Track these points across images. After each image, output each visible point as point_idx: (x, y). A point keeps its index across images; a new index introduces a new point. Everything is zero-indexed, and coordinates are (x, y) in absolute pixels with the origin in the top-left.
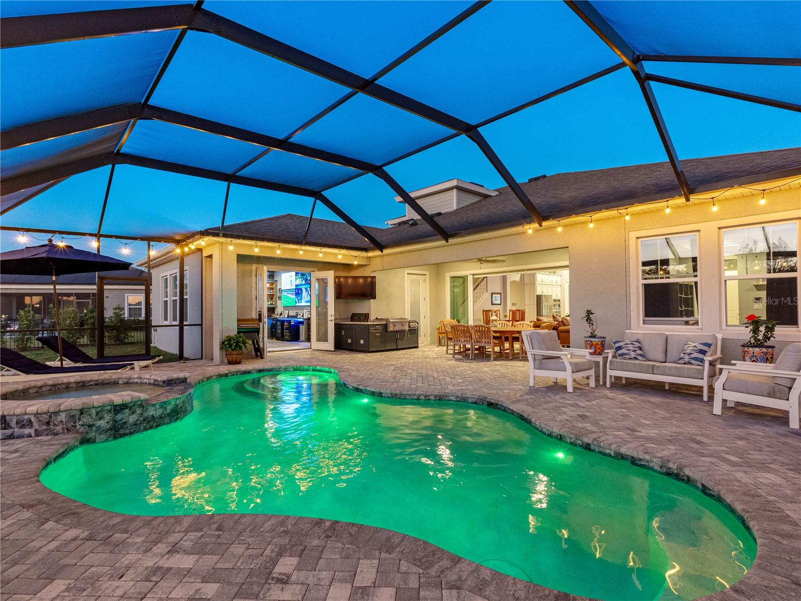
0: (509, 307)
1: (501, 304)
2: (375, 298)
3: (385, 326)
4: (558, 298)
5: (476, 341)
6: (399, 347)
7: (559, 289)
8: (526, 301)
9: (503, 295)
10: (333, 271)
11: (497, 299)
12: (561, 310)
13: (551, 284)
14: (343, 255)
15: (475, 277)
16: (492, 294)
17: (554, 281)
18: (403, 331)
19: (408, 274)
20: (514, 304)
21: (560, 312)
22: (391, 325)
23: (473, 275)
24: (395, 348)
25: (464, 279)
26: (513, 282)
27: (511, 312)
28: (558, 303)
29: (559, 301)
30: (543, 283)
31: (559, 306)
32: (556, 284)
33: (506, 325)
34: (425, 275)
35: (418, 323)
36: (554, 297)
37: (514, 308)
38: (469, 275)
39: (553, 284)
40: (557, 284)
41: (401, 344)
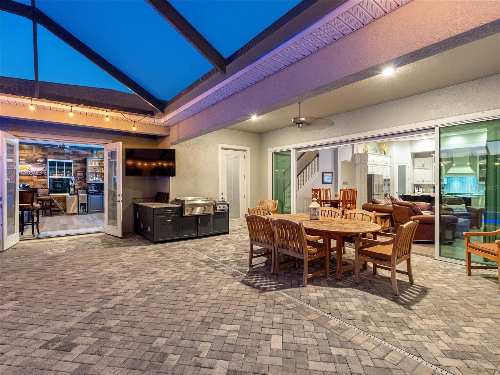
0: (341, 186)
1: (332, 183)
2: (175, 176)
3: (181, 210)
4: (389, 178)
5: (280, 246)
6: (200, 234)
7: (389, 169)
8: (357, 180)
9: (334, 174)
10: (121, 143)
11: (328, 178)
12: (391, 189)
13: (381, 164)
14: (112, 118)
15: (299, 152)
16: (323, 173)
17: (385, 162)
18: (209, 215)
19: (223, 148)
20: (345, 183)
21: (389, 191)
22: (187, 208)
23: (297, 149)
24: (195, 235)
25: (287, 153)
26: (344, 163)
27: (342, 192)
28: (387, 182)
29: (389, 180)
30: (374, 163)
31: (389, 185)
32: (386, 164)
33: (333, 213)
34: (245, 151)
35: (228, 205)
36: (384, 177)
37: (345, 188)
38: (292, 150)
39: (383, 164)
40: (388, 165)
41: (202, 230)
